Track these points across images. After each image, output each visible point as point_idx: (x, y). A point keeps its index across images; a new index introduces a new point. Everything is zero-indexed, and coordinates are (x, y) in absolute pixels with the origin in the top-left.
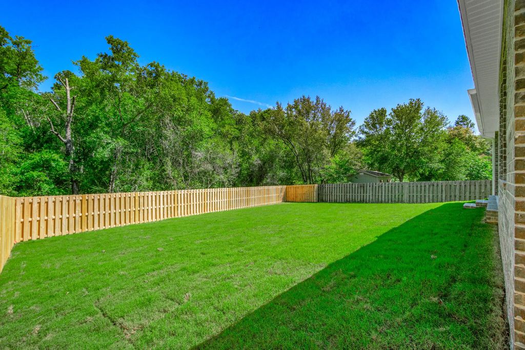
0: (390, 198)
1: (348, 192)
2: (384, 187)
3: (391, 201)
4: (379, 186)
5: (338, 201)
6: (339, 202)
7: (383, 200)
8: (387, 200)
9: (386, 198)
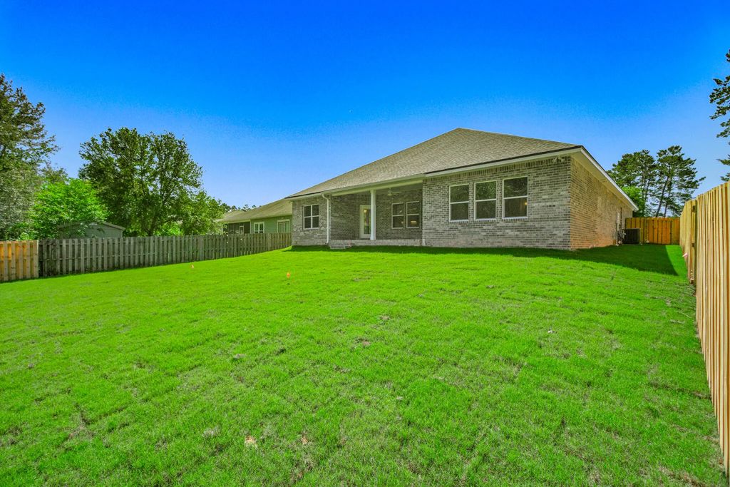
0: (183, 256)
1: (116, 251)
2: (174, 241)
3: (184, 259)
4: (168, 242)
5: (94, 269)
6: (97, 271)
7: (174, 259)
8: (179, 259)
9: (178, 256)
